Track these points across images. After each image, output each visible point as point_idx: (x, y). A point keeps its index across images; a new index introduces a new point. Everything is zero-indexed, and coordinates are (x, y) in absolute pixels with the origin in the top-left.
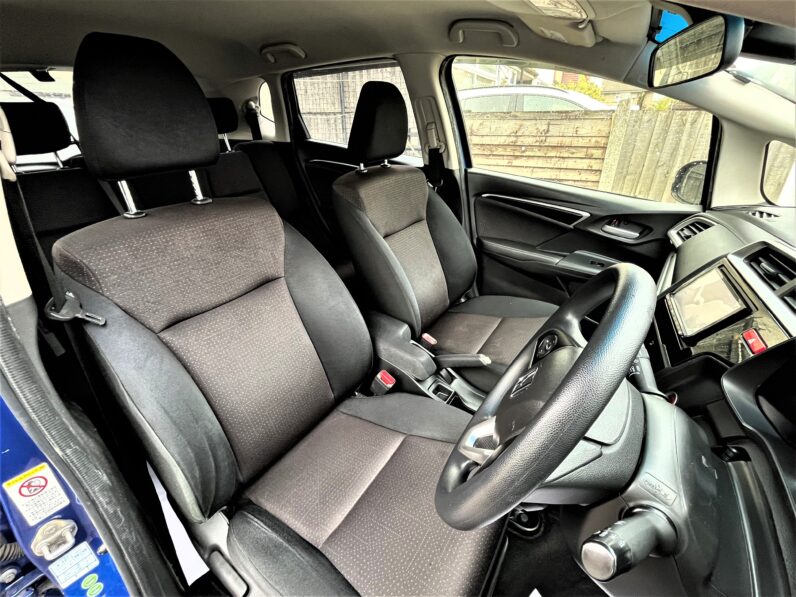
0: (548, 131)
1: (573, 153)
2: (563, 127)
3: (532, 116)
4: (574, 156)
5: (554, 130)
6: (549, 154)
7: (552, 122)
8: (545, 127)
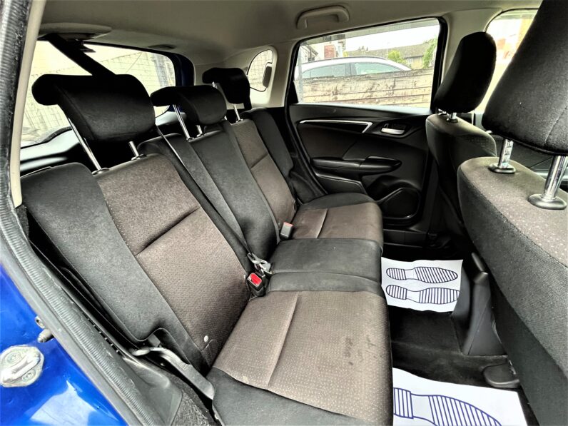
0: (394, 86)
1: (413, 100)
2: (405, 82)
3: (381, 76)
4: (415, 102)
5: (399, 85)
6: (397, 103)
7: (397, 79)
8: (392, 84)
